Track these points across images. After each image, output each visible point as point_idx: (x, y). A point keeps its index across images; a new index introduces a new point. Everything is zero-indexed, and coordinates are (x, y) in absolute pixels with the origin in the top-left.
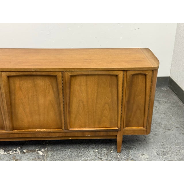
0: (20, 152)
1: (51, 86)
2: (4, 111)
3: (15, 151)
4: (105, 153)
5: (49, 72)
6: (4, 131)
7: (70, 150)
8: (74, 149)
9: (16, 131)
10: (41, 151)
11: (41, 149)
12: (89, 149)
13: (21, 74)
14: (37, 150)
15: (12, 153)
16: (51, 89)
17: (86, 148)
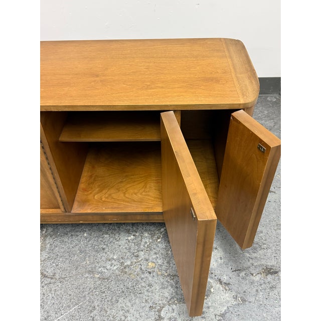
8: (93, 233)
12: (119, 234)
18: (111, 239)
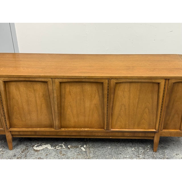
0: (65, 147)
1: (97, 91)
2: (55, 112)
3: (60, 146)
4: (142, 151)
5: (97, 79)
6: (53, 129)
7: (109, 147)
8: (113, 147)
9: (63, 129)
10: (84, 147)
11: (83, 146)
12: (127, 147)
13: (72, 80)
14: (79, 146)
15: (58, 148)
16: (97, 93)
17: (124, 146)
18: (123, 150)
